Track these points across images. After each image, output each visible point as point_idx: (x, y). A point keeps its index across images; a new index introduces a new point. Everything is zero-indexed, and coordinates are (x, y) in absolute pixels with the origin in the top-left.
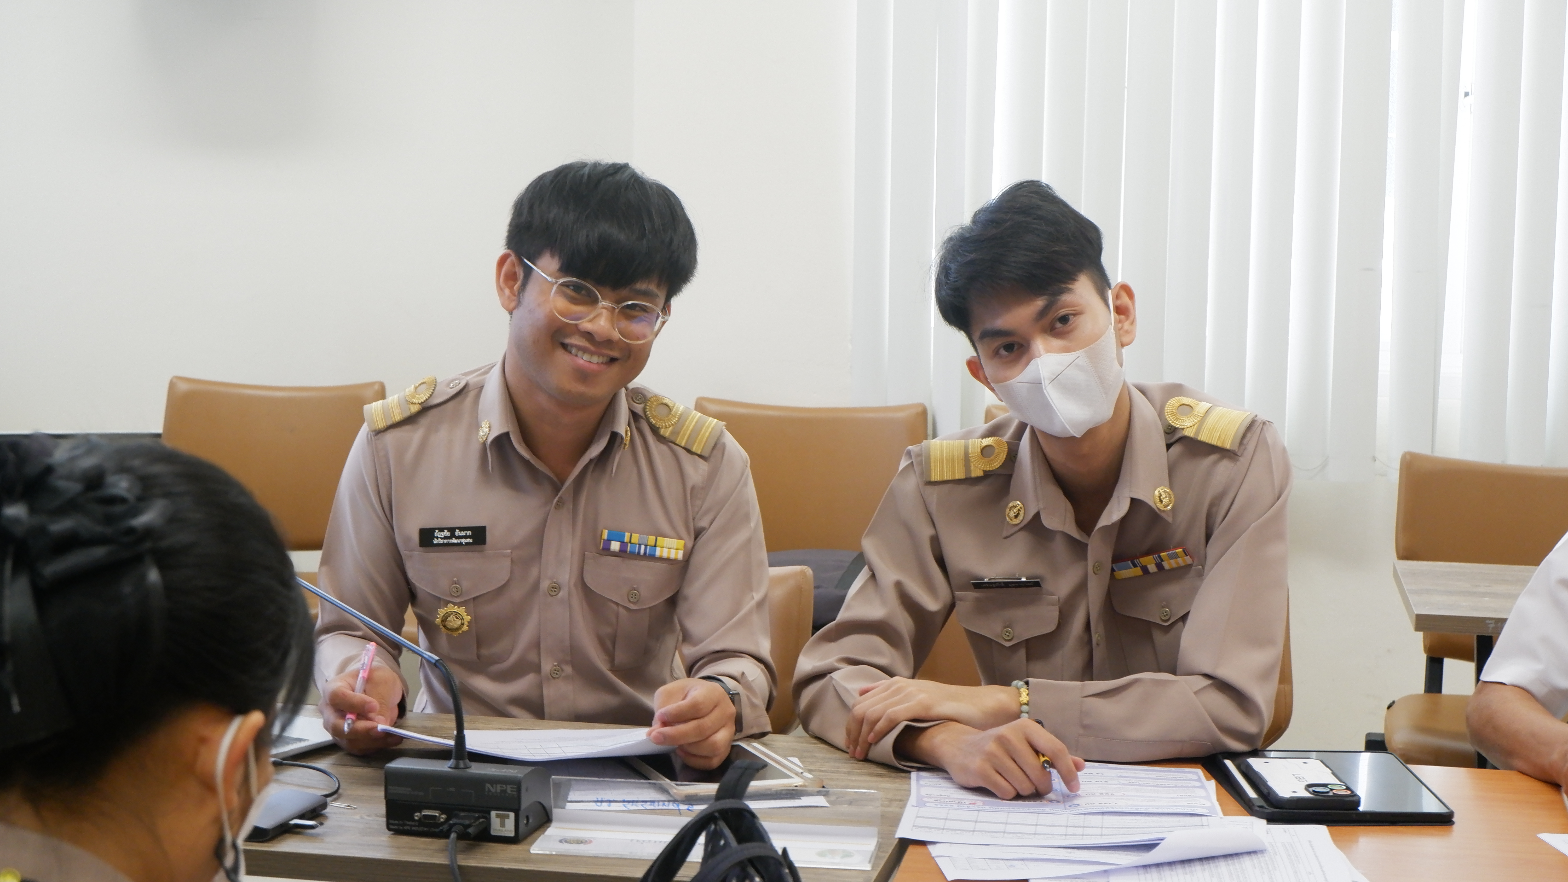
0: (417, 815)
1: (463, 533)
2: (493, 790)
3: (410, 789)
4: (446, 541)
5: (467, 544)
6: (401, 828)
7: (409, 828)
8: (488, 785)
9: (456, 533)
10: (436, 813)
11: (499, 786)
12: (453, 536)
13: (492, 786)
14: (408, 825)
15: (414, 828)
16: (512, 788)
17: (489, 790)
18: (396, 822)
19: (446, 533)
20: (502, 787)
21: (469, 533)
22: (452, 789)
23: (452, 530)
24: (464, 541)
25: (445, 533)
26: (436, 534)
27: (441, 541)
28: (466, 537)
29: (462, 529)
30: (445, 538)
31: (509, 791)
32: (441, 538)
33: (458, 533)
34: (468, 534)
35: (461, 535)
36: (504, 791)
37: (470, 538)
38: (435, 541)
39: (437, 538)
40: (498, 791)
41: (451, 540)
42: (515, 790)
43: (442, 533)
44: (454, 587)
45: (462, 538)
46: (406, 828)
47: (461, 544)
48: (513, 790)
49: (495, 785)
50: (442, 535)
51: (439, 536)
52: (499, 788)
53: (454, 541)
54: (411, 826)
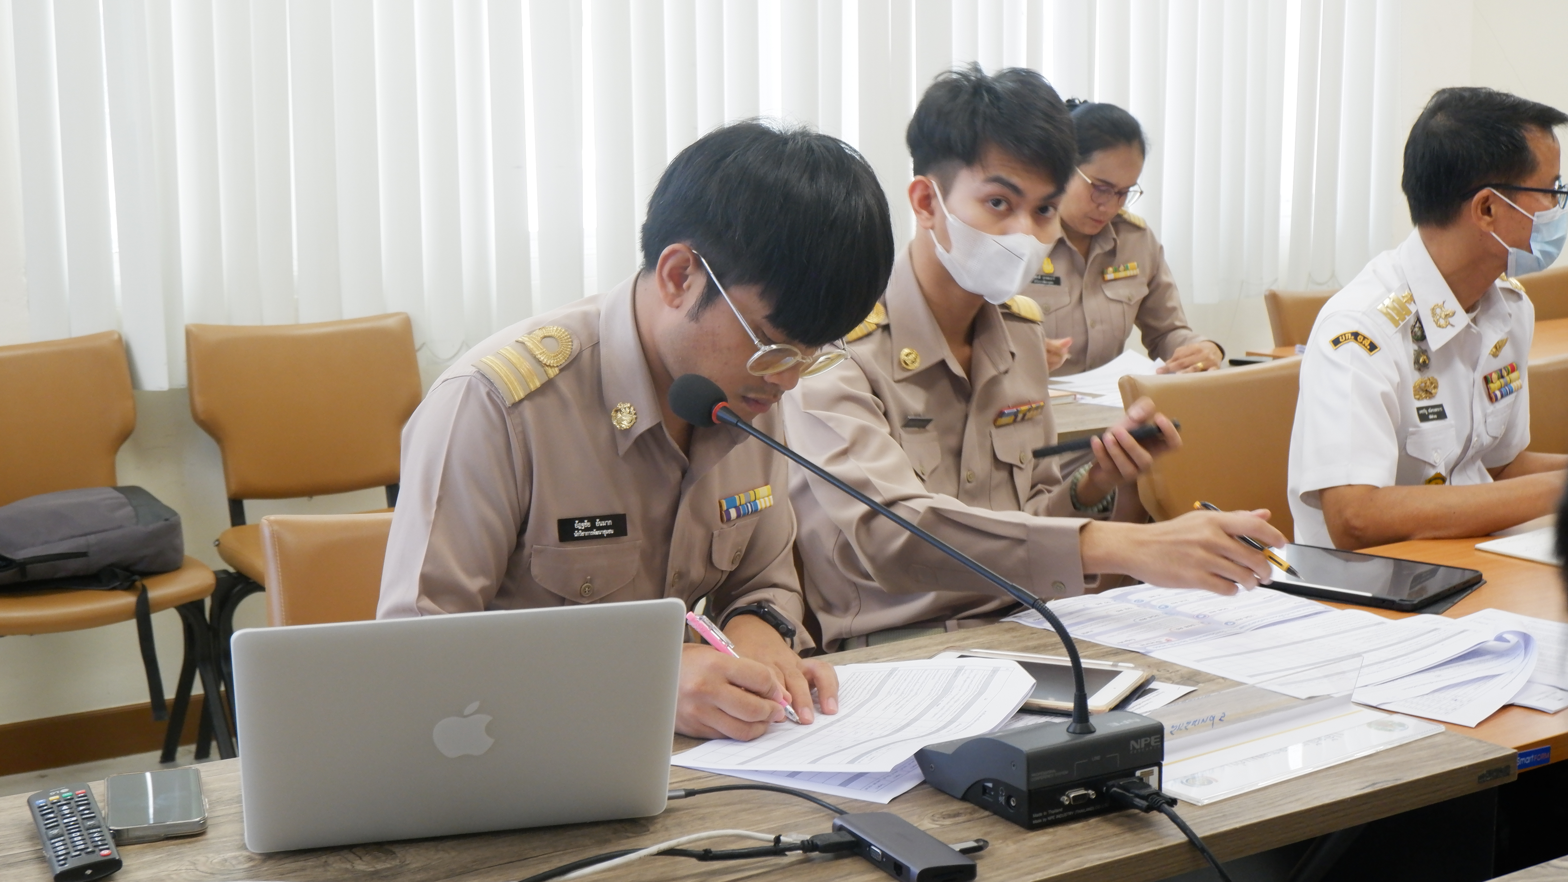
0: (1065, 800)
1: (603, 524)
2: (1137, 747)
3: (1054, 771)
4: (587, 533)
5: (609, 536)
6: (1045, 820)
7: (1053, 817)
8: (1133, 743)
9: (597, 524)
10: (1082, 792)
11: (1143, 740)
12: (593, 527)
13: (1137, 742)
14: (1052, 815)
15: (1058, 816)
16: (1155, 739)
17: (1134, 748)
18: (1040, 814)
19: (587, 524)
20: (1146, 741)
21: (609, 522)
22: (1097, 758)
23: (592, 520)
24: (605, 532)
25: (585, 524)
26: (576, 526)
27: (582, 534)
28: (606, 527)
29: (602, 518)
30: (586, 529)
31: (1153, 743)
32: (583, 530)
33: (598, 523)
34: (609, 524)
35: (601, 525)
36: (1148, 745)
37: (612, 529)
38: (576, 534)
39: (578, 530)
40: (1143, 745)
41: (591, 532)
42: (1158, 740)
43: (583, 524)
44: (586, 587)
45: (604, 530)
46: (1050, 818)
47: (601, 536)
48: (1156, 740)
49: (1139, 741)
50: (582, 527)
51: (580, 528)
52: (1143, 742)
53: (595, 533)
54: (1056, 814)
